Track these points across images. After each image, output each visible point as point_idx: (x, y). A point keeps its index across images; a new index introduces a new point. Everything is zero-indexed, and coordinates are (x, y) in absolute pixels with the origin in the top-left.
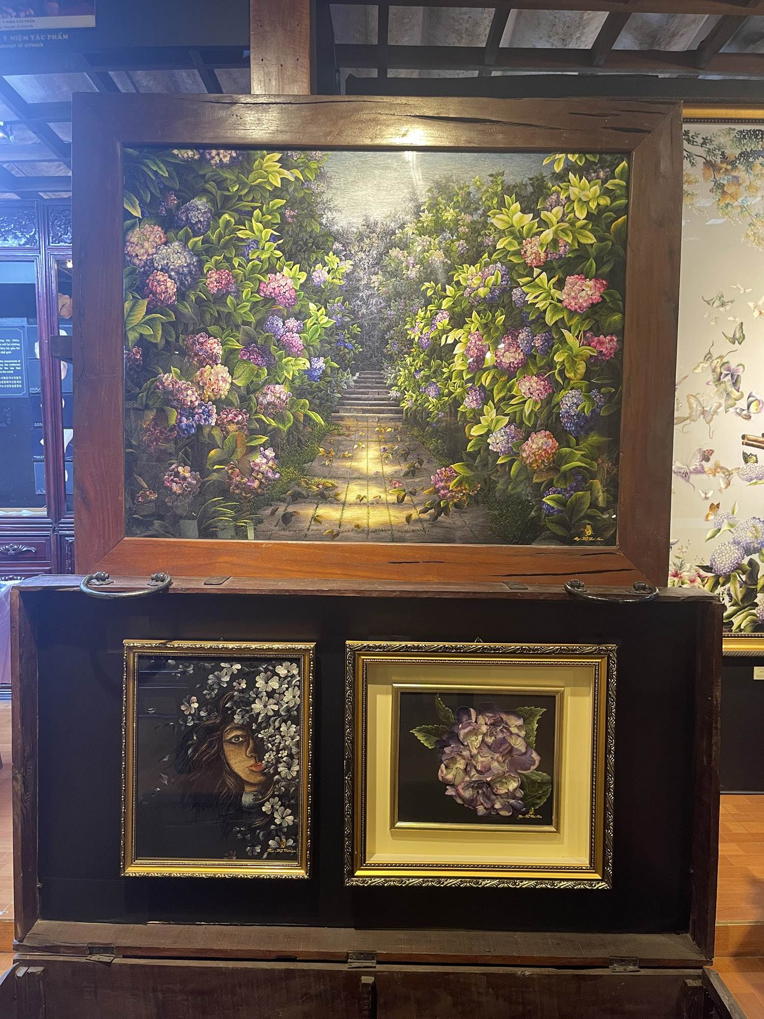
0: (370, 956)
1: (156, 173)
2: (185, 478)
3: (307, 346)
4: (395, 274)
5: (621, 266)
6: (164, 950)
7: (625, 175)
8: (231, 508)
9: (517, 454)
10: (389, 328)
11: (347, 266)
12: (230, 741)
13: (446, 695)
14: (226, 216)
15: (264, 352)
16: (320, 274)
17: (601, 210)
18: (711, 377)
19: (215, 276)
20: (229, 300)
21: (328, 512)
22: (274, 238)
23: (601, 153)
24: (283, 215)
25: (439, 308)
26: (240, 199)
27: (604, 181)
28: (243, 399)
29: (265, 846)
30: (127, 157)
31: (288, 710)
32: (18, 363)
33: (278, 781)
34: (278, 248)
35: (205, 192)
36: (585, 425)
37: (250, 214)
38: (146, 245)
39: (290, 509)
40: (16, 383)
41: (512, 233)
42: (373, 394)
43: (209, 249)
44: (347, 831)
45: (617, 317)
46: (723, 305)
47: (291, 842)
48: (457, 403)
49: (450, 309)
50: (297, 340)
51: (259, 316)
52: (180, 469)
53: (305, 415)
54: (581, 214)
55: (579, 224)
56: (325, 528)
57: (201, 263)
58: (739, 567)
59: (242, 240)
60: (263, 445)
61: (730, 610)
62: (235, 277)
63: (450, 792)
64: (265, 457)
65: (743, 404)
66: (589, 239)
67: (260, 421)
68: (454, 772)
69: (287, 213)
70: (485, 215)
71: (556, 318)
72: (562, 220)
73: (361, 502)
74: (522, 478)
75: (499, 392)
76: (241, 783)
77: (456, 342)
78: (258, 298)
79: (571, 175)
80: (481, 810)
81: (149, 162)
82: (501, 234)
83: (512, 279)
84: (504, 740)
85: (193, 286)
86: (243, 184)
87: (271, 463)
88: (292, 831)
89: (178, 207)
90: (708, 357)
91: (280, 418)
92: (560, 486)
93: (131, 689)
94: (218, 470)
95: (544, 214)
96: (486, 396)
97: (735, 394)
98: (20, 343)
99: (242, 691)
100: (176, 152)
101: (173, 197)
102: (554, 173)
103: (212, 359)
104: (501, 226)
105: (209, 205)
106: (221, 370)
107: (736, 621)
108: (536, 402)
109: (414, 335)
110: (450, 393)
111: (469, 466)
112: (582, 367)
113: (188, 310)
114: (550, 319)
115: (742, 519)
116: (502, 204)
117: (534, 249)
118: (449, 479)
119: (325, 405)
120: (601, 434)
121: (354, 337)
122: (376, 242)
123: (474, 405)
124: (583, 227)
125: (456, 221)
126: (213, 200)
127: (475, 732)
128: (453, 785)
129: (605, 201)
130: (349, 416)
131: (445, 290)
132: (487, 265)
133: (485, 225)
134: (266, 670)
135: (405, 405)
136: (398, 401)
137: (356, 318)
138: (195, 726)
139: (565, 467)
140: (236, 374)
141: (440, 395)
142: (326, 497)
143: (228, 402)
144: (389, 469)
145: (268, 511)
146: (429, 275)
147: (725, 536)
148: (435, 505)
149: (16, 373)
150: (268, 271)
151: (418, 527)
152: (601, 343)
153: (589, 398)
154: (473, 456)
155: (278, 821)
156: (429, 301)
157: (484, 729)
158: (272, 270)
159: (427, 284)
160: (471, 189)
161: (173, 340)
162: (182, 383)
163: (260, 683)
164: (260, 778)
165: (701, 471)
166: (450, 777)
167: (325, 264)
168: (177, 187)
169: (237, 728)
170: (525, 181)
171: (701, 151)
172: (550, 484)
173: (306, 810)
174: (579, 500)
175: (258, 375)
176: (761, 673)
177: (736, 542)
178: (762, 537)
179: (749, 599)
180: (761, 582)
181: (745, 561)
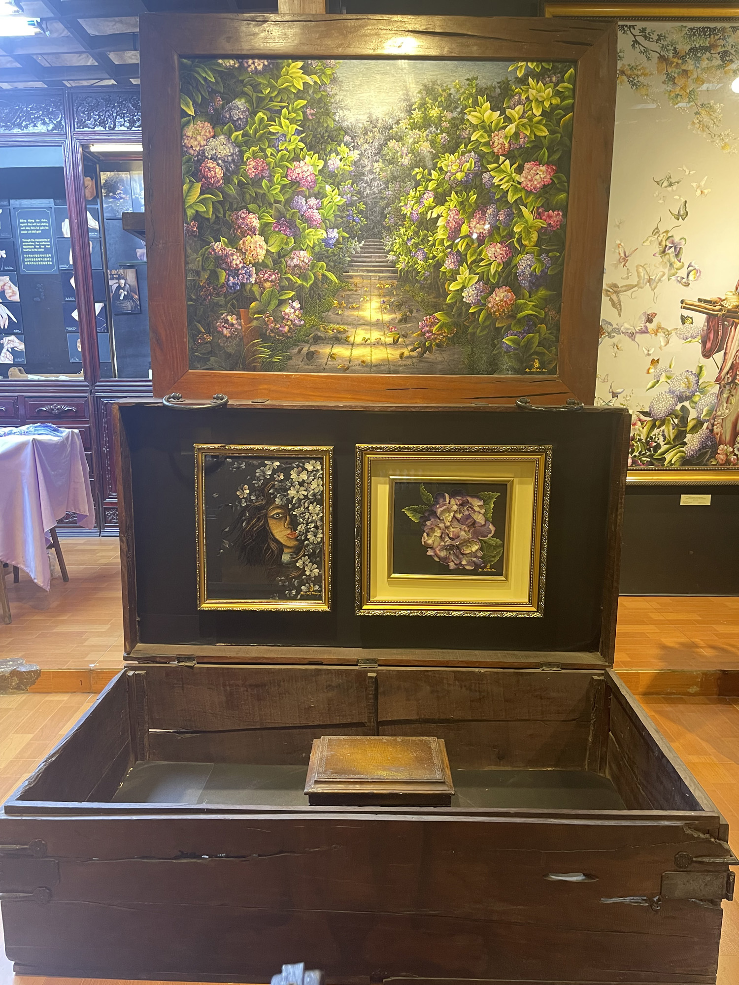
0: (374, 661)
1: (205, 79)
2: (232, 325)
3: (324, 220)
4: (392, 162)
5: (567, 154)
6: (230, 658)
7: (573, 80)
8: (268, 348)
9: (485, 305)
10: (388, 205)
11: (355, 155)
12: (272, 517)
13: (428, 484)
14: (260, 114)
15: (291, 225)
16: (334, 162)
17: (553, 108)
18: (657, 249)
19: (253, 164)
20: (264, 183)
21: (341, 351)
22: (298, 133)
23: (553, 61)
24: (304, 113)
25: (426, 189)
26: (271, 100)
27: (556, 85)
28: (276, 262)
29: (299, 591)
30: (182, 66)
31: (314, 495)
32: (47, 242)
33: (308, 545)
34: (301, 141)
35: (244, 94)
36: (537, 282)
37: (279, 112)
38: (199, 138)
39: (312, 349)
40: (47, 260)
41: (483, 127)
42: (375, 257)
43: (248, 141)
44: (357, 577)
45: (563, 196)
46: (670, 185)
47: (317, 587)
48: (439, 265)
49: (435, 190)
50: (317, 215)
51: (287, 196)
52: (229, 318)
53: (323, 275)
54: (537, 112)
55: (536, 119)
56: (339, 364)
57: (242, 153)
58: (672, 413)
59: (274, 134)
60: (291, 299)
61: (664, 448)
62: (268, 164)
63: (430, 553)
64: (293, 307)
65: (683, 273)
66: (544, 132)
67: (288, 279)
68: (433, 538)
69: (308, 111)
70: (462, 112)
71: (516, 197)
72: (522, 117)
73: (365, 343)
74: (488, 323)
75: (471, 256)
76: (281, 547)
77: (439, 216)
78: (286, 181)
79: (530, 80)
80: (452, 566)
81: (200, 70)
82: (475, 128)
83: (482, 165)
84: (469, 516)
85: (236, 172)
86: (273, 88)
87: (297, 312)
88: (318, 580)
89: (223, 107)
90: (656, 231)
91: (305, 278)
92: (516, 329)
93: (200, 480)
94: (257, 318)
95: (508, 111)
96: (461, 259)
97: (677, 264)
98: (48, 222)
99: (281, 481)
100: (220, 61)
101: (219, 98)
102: (517, 78)
103: (252, 231)
104: (474, 121)
105: (247, 105)
106: (259, 239)
107: (668, 457)
108: (499, 264)
109: (407, 211)
110: (434, 257)
111: (447, 314)
112: (535, 236)
113: (232, 191)
114: (511, 198)
115: (677, 371)
116: (476, 103)
117: (500, 140)
118: (432, 324)
119: (338, 267)
120: (547, 288)
121: (361, 212)
122: (378, 136)
123: (452, 266)
124: (539, 122)
125: (440, 118)
126: (249, 101)
127: (448, 510)
128: (432, 548)
129: (556, 101)
130: (357, 276)
131: (430, 174)
132: (463, 154)
133: (462, 120)
134: (298, 466)
135: (400, 266)
136: (394, 263)
137: (362, 197)
138: (247, 506)
139: (520, 315)
140: (270, 242)
141: (426, 259)
142: (339, 339)
143: (264, 265)
144: (387, 317)
145: (296, 351)
146: (419, 161)
147: (663, 387)
148: (422, 345)
149: (47, 251)
150: (294, 160)
151: (409, 362)
152: (550, 217)
153: (539, 261)
154: (451, 306)
155: (307, 573)
156: (418, 184)
157: (455, 508)
158: (297, 158)
159: (417, 170)
160: (452, 91)
161: (221, 215)
162: (230, 250)
163: (293, 475)
164: (296, 543)
165: (645, 331)
166: (430, 542)
167: (338, 154)
168: (222, 90)
169: (278, 508)
170: (495, 84)
171: (656, 47)
172: (509, 328)
173: (327, 563)
174: (530, 342)
175: (287, 244)
176: (686, 500)
177: (671, 392)
178: (693, 387)
179: (679, 439)
180: (691, 424)
181: (678, 407)
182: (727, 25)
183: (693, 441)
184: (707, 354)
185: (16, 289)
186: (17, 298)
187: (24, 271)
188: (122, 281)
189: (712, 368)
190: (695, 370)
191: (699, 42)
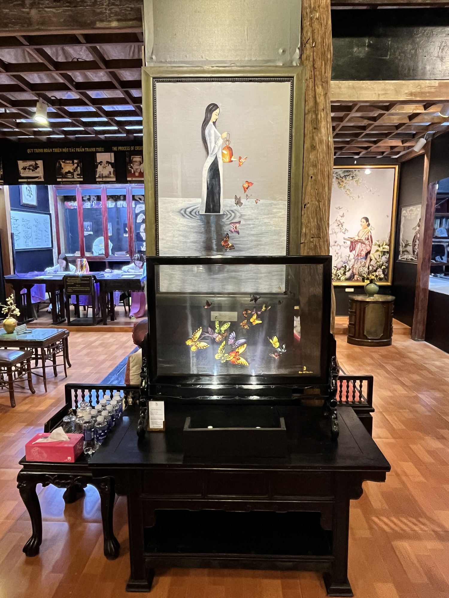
18: (337, 225)
46: (340, 209)
58: (342, 267)
61: (340, 276)
65: (344, 231)
90: (336, 220)
97: (342, 229)
107: (341, 278)
115: (343, 256)
147: (340, 260)
165: (334, 245)
171: (335, 175)
176: (347, 290)
177: (342, 261)
178: (348, 260)
179: (344, 273)
180: (347, 269)
181: (344, 265)
182: (353, 170)
183: (348, 274)
184: (351, 251)
189: (352, 255)
190: (348, 256)
191: (346, 174)
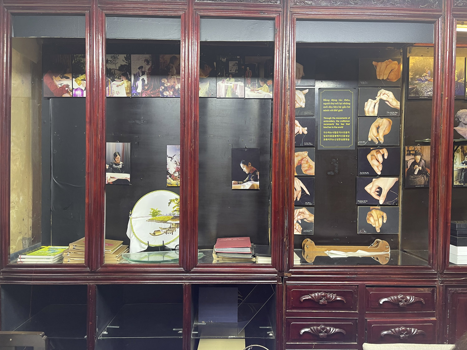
32: (348, 120)
40: (345, 137)
98: (351, 102)
185: (313, 164)
186: (312, 172)
187: (322, 146)
188: (418, 157)
